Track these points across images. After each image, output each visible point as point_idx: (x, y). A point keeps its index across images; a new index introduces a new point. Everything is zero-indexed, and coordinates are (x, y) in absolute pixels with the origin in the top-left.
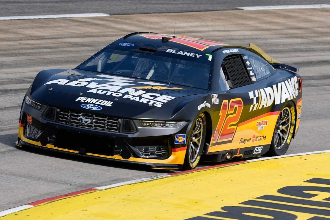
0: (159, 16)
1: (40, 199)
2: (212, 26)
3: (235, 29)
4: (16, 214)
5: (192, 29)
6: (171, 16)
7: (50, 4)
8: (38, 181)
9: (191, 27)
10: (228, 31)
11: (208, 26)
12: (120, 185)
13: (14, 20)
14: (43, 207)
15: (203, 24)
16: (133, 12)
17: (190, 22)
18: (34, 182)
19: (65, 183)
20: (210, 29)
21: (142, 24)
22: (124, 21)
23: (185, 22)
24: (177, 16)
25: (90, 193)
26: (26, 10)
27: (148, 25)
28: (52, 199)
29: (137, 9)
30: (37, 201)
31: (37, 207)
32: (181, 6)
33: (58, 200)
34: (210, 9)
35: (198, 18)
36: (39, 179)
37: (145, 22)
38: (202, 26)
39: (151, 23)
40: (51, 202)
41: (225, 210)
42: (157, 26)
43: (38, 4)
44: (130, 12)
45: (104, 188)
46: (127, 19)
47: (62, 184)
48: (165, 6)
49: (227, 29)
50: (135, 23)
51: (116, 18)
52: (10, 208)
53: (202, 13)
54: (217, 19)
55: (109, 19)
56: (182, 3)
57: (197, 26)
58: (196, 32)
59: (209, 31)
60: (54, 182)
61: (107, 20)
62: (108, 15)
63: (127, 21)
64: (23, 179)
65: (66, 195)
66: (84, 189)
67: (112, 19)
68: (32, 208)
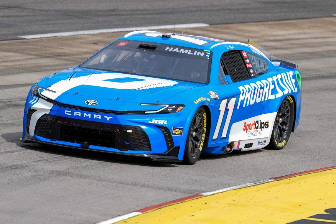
0: (257, 25)
1: (147, 206)
2: (309, 33)
3: (332, 36)
4: (125, 221)
5: (290, 37)
6: (269, 25)
7: (151, 16)
8: (146, 188)
9: (289, 34)
10: (325, 38)
11: (305, 34)
12: (225, 190)
13: (117, 32)
14: (151, 214)
15: (301, 31)
16: (232, 21)
17: (288, 30)
18: (141, 190)
19: (172, 190)
20: (308, 36)
21: (241, 33)
22: (224, 31)
23: (283, 30)
24: (275, 24)
25: (197, 199)
26: (128, 22)
27: (247, 34)
28: (159, 206)
29: (235, 18)
30: (146, 208)
31: (145, 214)
32: (278, 14)
33: (165, 207)
34: (307, 16)
35: (296, 26)
36: (147, 186)
37: (244, 31)
38: (299, 34)
39: (250, 32)
40: (159, 209)
41: (328, 213)
42: (255, 35)
43: (140, 16)
44: (229, 21)
45: (210, 193)
46: (226, 28)
47: (168, 190)
48: (263, 15)
49: (324, 36)
50: (234, 32)
51: (215, 28)
52: (119, 216)
53: (299, 21)
54: (314, 26)
55: (209, 29)
56: (279, 12)
57: (294, 34)
58: (294, 39)
59: (307, 38)
60: (161, 189)
61: (207, 30)
62: (208, 25)
63: (227, 31)
64: (131, 187)
65: (174, 202)
66: (190, 195)
67: (212, 29)
68: (140, 215)
